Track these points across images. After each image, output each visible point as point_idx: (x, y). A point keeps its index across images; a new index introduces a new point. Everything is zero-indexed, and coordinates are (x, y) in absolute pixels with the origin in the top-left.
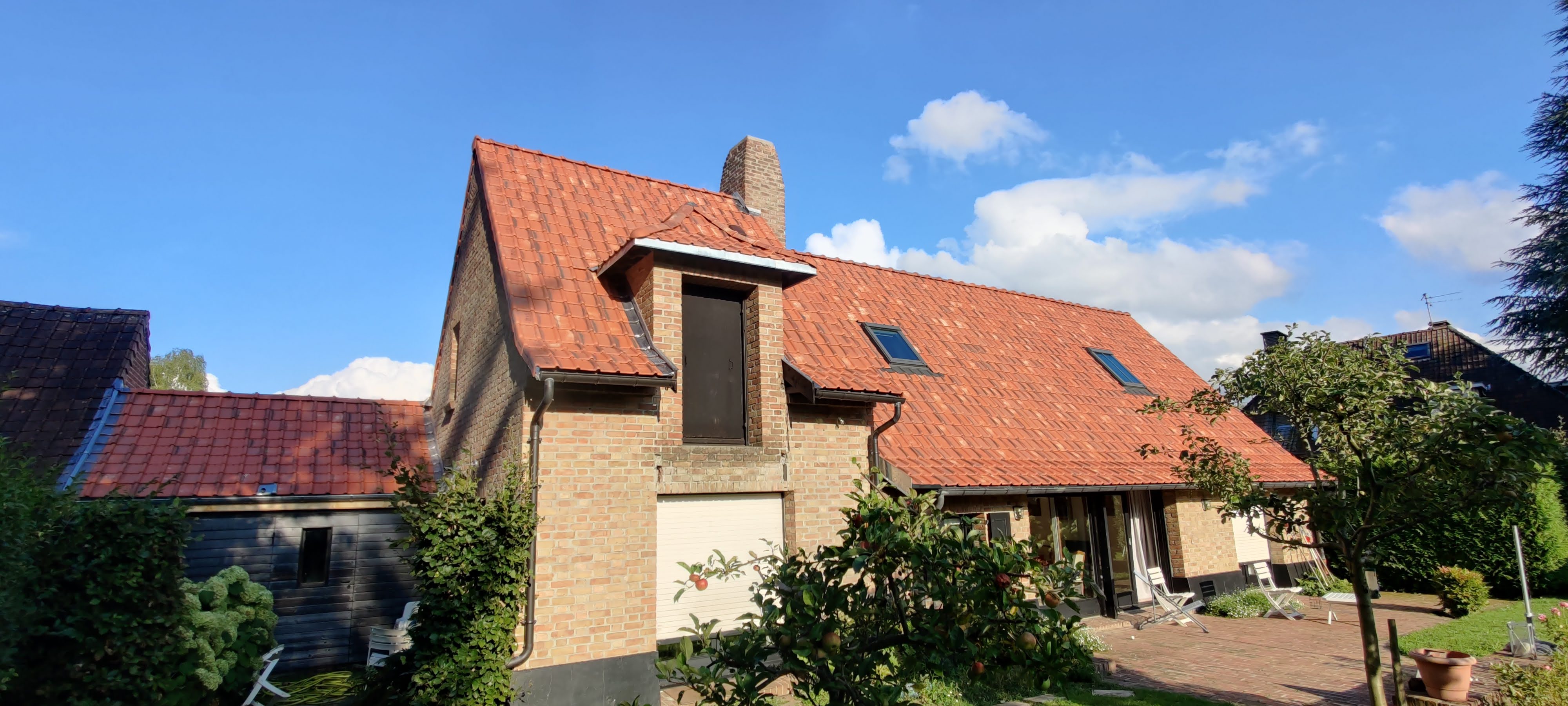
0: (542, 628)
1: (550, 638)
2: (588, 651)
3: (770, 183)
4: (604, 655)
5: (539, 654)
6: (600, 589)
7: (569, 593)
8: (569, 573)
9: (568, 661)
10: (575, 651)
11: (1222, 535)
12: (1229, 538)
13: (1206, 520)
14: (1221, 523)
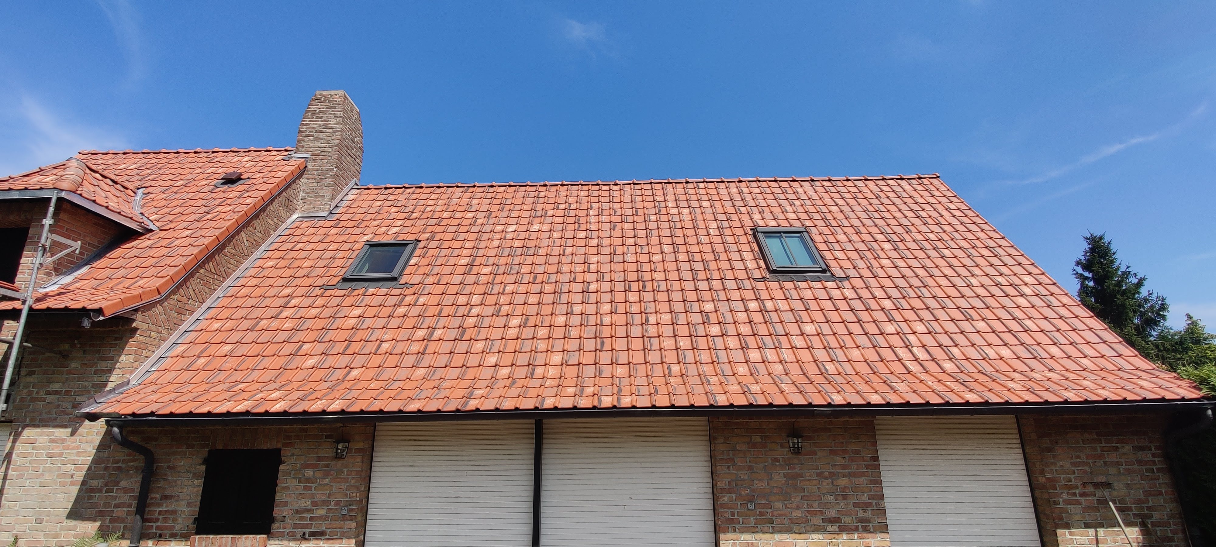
11: (845, 498)
12: (867, 505)
13: (797, 470)
14: (844, 476)
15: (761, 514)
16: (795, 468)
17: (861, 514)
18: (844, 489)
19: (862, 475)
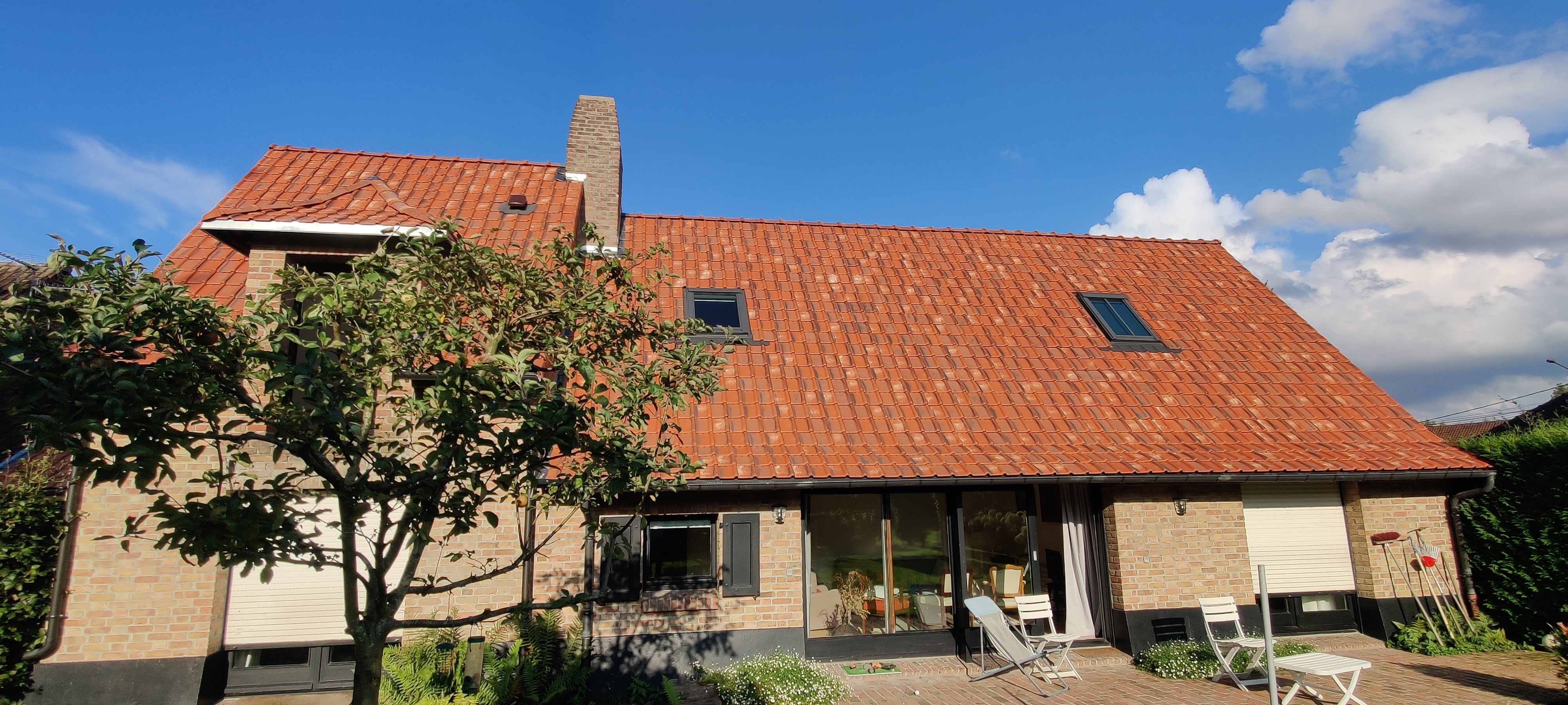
0: (75, 623)
1: (82, 634)
2: (125, 650)
3: (601, 144)
4: (143, 655)
5: (69, 649)
6: (144, 587)
7: (109, 590)
8: (113, 569)
9: (100, 658)
10: (110, 648)
11: (1219, 551)
12: (1236, 556)
13: (1181, 528)
14: (1218, 533)
15: (1154, 566)
16: (1179, 527)
17: (1231, 564)
18: (1218, 544)
19: (1232, 531)
